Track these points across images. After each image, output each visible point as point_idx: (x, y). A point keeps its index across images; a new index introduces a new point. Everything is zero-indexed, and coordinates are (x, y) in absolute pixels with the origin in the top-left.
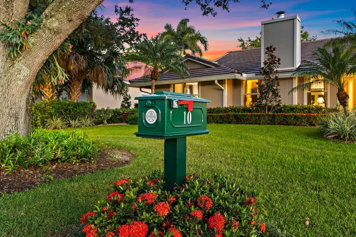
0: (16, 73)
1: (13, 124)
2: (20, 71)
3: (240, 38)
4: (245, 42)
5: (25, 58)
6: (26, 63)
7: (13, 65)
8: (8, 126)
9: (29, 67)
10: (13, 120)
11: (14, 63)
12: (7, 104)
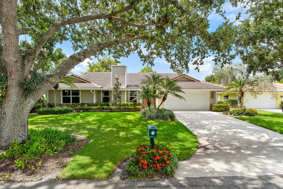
0: (27, 104)
1: (23, 130)
2: (30, 102)
3: (88, 62)
4: (91, 64)
5: (33, 96)
6: (33, 98)
7: (26, 99)
8: (20, 132)
9: (34, 100)
10: (23, 128)
11: (27, 99)
12: (20, 120)
